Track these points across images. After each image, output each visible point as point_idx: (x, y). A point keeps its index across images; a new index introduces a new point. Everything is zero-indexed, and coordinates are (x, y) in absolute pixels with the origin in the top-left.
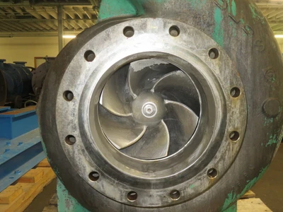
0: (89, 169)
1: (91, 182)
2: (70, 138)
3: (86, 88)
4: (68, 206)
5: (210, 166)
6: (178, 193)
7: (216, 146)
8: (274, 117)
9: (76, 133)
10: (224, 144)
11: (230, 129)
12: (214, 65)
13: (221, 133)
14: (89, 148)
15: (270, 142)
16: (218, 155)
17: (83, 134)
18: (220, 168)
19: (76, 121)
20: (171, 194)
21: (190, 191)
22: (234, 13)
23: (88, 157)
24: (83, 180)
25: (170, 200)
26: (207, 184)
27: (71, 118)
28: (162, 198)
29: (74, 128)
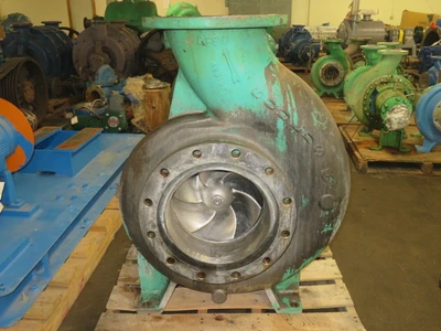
0: (166, 256)
1: (168, 265)
2: (151, 234)
3: (163, 196)
4: (147, 272)
5: (265, 255)
6: (239, 274)
7: (270, 241)
8: (330, 210)
9: (156, 230)
10: (277, 239)
11: (282, 229)
12: (269, 180)
13: (275, 233)
14: (167, 242)
15: (325, 230)
16: (272, 247)
17: (161, 230)
18: (273, 257)
19: (155, 222)
20: (233, 275)
21: (248, 273)
22: (296, 124)
23: (166, 247)
24: (163, 264)
25: (232, 279)
26: (262, 268)
27: (150, 219)
28: (226, 277)
29: (154, 226)
